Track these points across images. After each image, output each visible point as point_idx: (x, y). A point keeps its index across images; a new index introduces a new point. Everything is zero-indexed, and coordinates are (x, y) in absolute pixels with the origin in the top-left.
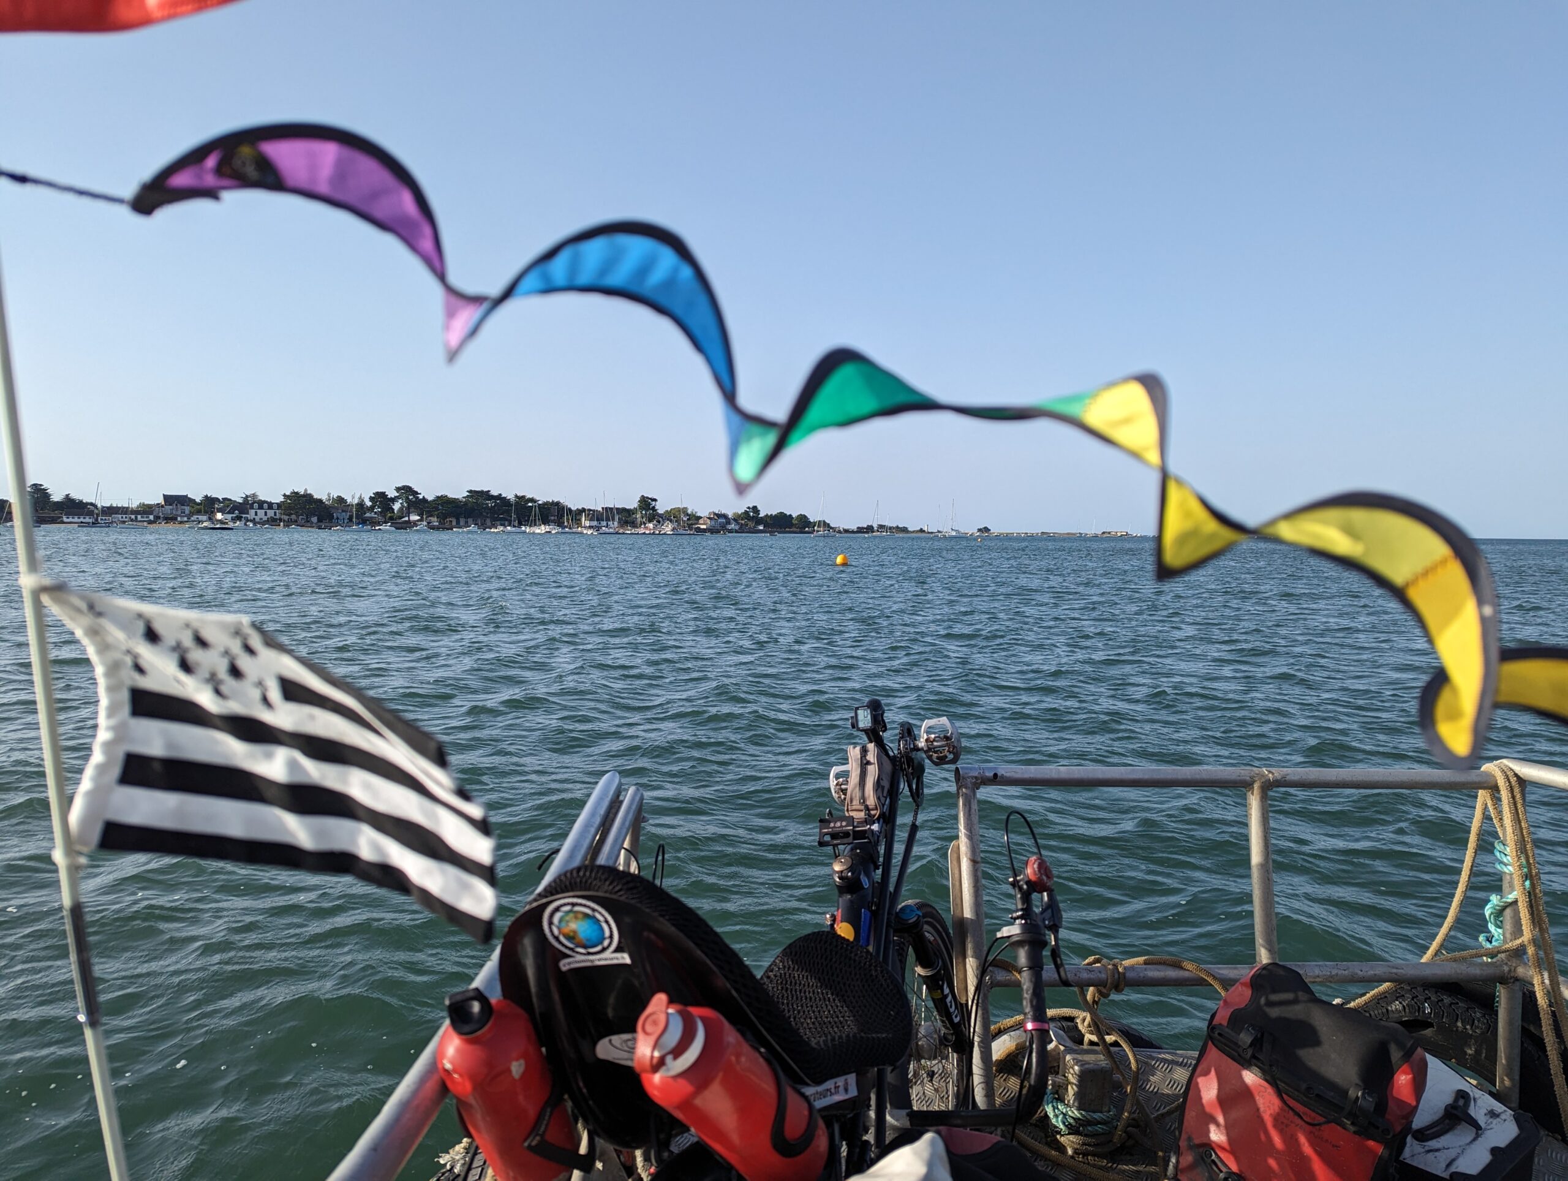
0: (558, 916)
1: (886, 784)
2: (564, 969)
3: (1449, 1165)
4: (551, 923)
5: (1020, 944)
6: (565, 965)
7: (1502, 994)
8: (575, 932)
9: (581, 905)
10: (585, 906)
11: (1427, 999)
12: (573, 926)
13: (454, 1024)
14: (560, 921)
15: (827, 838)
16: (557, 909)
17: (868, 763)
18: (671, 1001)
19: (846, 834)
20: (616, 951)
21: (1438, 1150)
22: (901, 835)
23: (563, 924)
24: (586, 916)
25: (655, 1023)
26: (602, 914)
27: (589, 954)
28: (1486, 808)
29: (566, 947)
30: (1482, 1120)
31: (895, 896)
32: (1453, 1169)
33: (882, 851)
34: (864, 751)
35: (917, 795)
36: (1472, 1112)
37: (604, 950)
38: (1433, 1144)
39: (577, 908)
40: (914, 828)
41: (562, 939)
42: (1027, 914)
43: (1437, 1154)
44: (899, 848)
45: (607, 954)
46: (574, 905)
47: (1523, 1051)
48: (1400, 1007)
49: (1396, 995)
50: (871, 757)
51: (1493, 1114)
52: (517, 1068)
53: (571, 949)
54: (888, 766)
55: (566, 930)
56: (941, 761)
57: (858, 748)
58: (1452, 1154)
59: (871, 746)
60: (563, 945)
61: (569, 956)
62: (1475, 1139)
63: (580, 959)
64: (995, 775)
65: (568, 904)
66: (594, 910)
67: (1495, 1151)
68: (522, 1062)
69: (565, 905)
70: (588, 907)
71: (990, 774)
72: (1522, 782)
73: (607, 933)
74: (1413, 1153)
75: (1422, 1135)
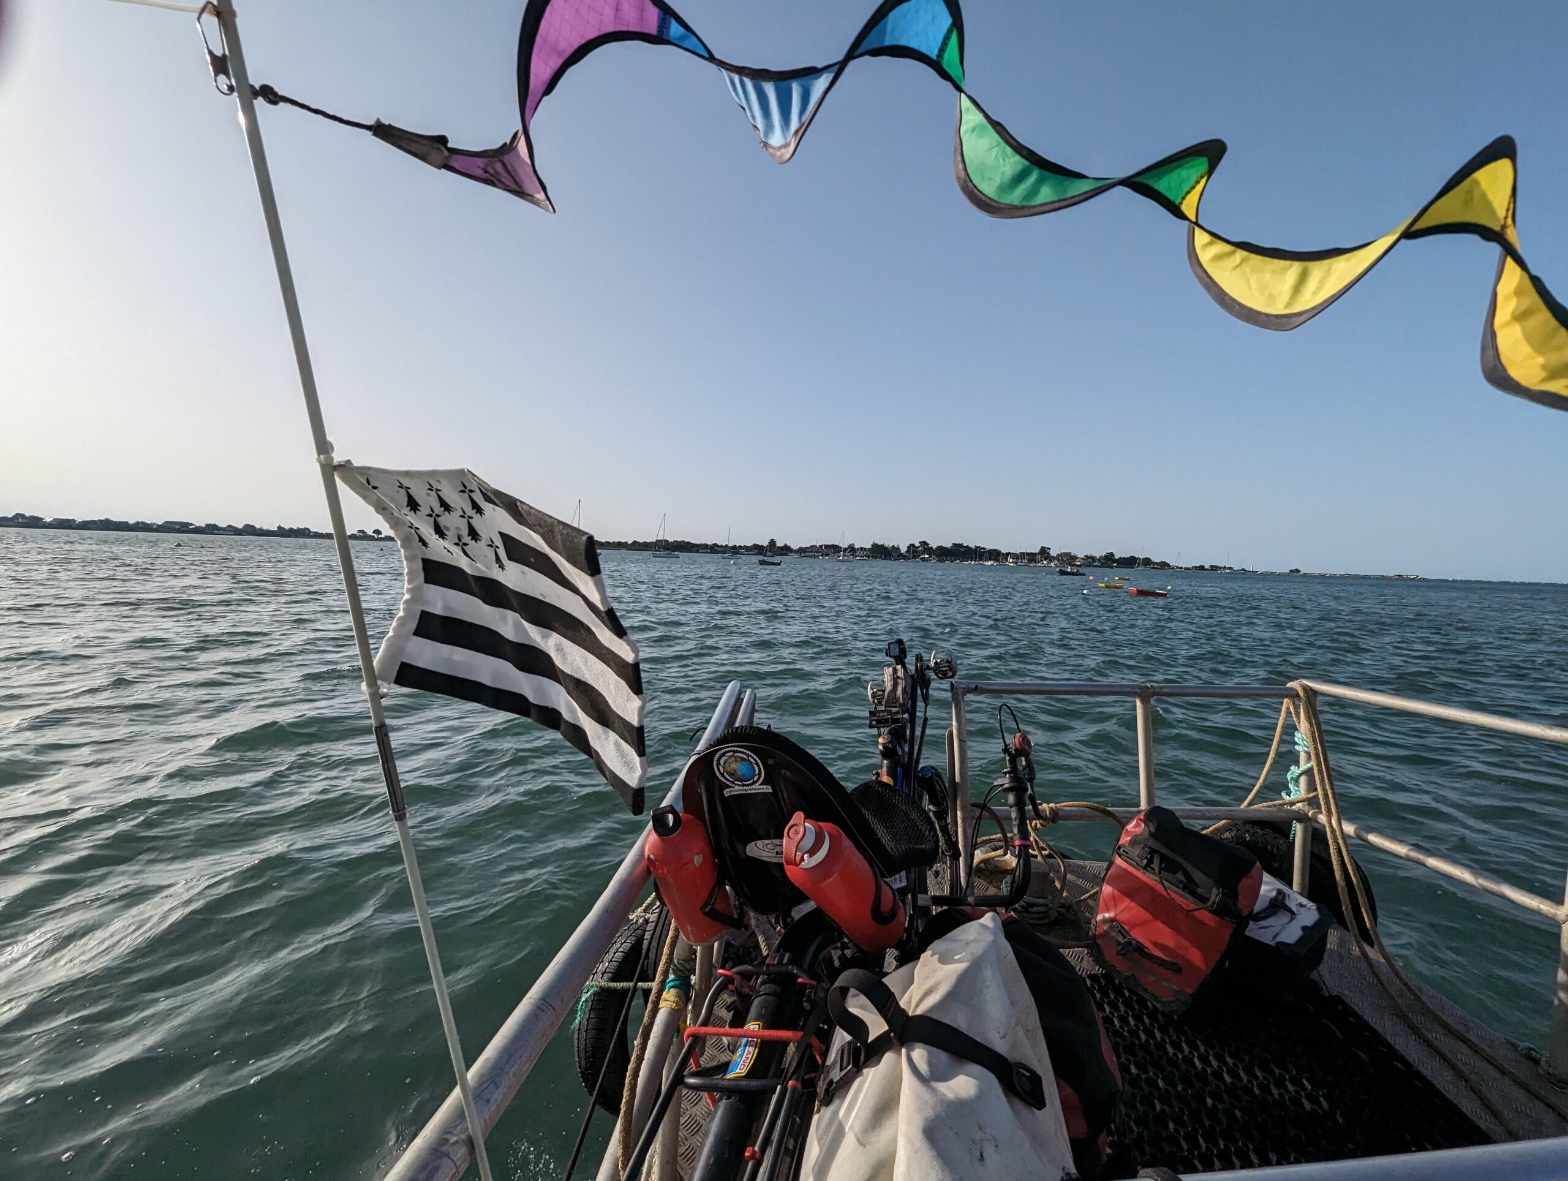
0: (724, 759)
1: (909, 690)
2: (726, 795)
3: (1274, 937)
4: (718, 764)
5: (1010, 789)
6: (727, 793)
7: (1298, 829)
8: (735, 771)
9: (740, 752)
10: (742, 753)
11: (1247, 831)
12: (734, 766)
13: (655, 828)
14: (725, 763)
15: (874, 723)
16: (723, 755)
17: (898, 677)
18: (808, 817)
19: (887, 721)
20: (762, 784)
21: (1267, 927)
22: (919, 722)
23: (727, 765)
24: (743, 759)
25: (797, 833)
26: (754, 758)
27: (743, 785)
28: (1288, 708)
29: (729, 781)
30: (1294, 908)
31: (917, 762)
32: (1278, 939)
33: (908, 733)
34: (895, 671)
35: (926, 698)
36: (1287, 902)
37: (754, 783)
38: (1263, 923)
39: (736, 754)
40: (926, 720)
41: (725, 774)
42: (1014, 770)
43: (1266, 930)
44: (918, 733)
45: (756, 786)
46: (735, 752)
47: (1312, 866)
48: (1229, 836)
49: (1226, 829)
50: (900, 673)
51: (1301, 905)
52: (697, 860)
53: (733, 782)
54: (910, 681)
55: (728, 769)
56: (945, 676)
57: (890, 669)
58: (1276, 930)
59: (899, 667)
60: (726, 779)
61: (731, 787)
62: (1291, 921)
63: (736, 789)
64: (977, 687)
65: (731, 751)
66: (748, 756)
67: (1304, 928)
68: (701, 855)
69: (729, 752)
70: (745, 754)
71: (973, 686)
72: (1315, 693)
73: (757, 772)
74: (1253, 930)
75: (1257, 917)
